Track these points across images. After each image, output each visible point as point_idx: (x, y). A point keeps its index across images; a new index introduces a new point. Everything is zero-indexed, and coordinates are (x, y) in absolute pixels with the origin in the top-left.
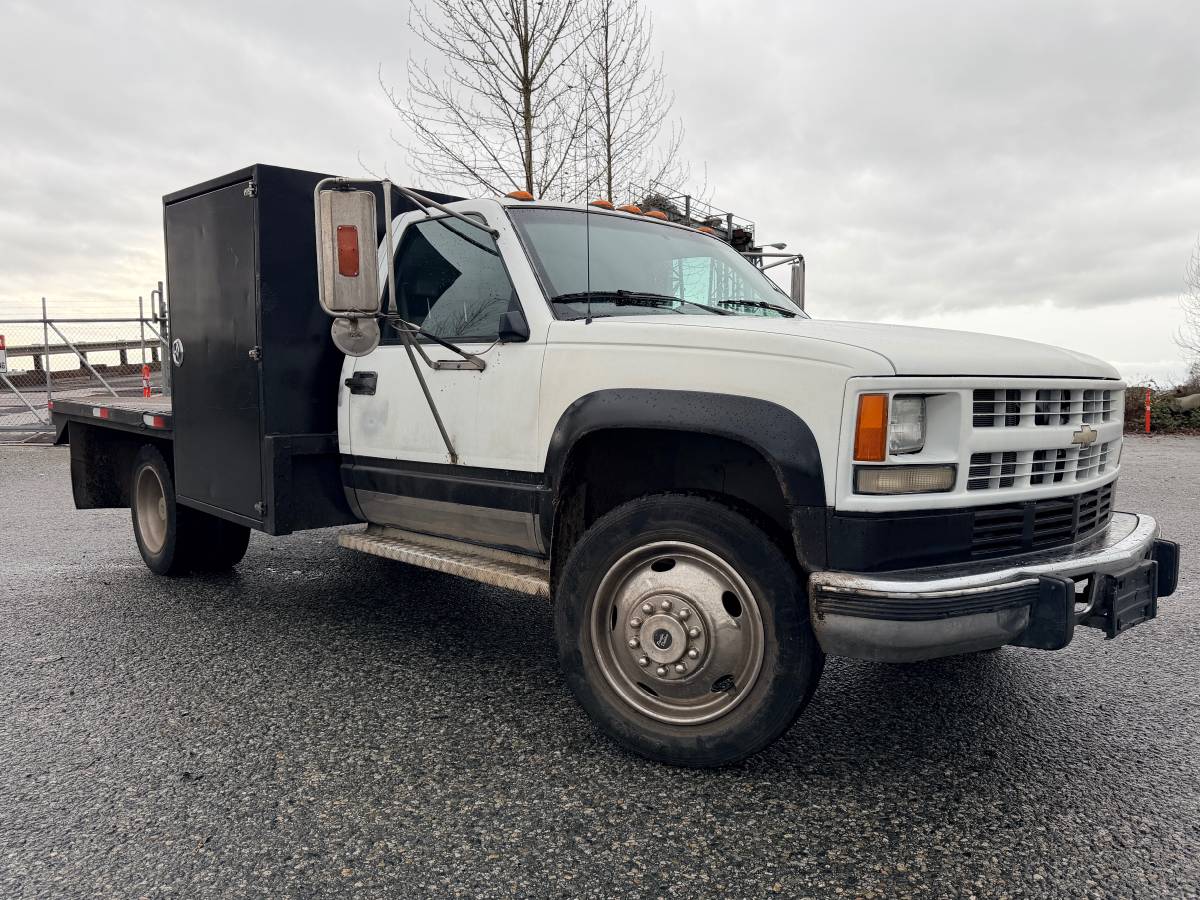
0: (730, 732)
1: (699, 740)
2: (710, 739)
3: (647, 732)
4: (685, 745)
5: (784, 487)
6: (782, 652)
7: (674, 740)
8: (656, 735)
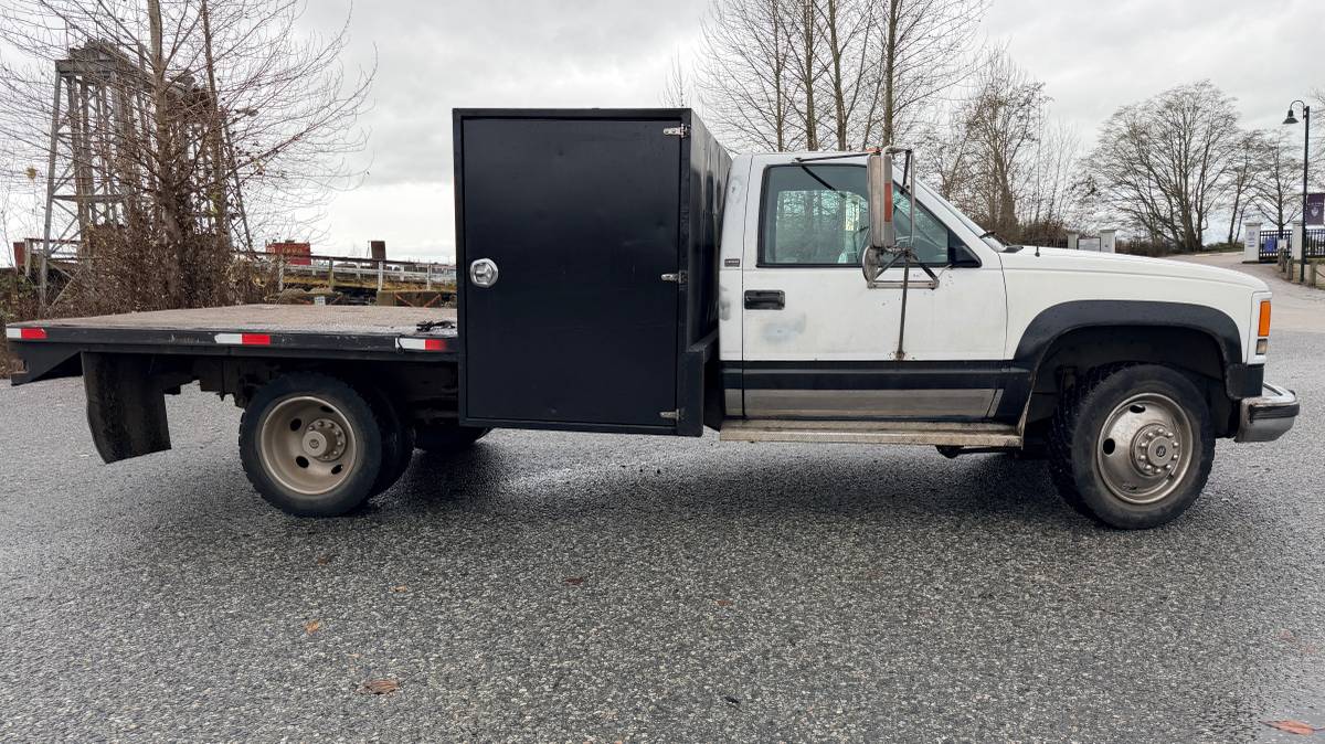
0: (1178, 500)
1: (1163, 509)
2: (1168, 507)
3: (1134, 512)
4: (1156, 513)
5: (1225, 355)
6: (1205, 448)
7: (1148, 513)
8: (1139, 513)
